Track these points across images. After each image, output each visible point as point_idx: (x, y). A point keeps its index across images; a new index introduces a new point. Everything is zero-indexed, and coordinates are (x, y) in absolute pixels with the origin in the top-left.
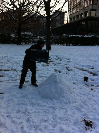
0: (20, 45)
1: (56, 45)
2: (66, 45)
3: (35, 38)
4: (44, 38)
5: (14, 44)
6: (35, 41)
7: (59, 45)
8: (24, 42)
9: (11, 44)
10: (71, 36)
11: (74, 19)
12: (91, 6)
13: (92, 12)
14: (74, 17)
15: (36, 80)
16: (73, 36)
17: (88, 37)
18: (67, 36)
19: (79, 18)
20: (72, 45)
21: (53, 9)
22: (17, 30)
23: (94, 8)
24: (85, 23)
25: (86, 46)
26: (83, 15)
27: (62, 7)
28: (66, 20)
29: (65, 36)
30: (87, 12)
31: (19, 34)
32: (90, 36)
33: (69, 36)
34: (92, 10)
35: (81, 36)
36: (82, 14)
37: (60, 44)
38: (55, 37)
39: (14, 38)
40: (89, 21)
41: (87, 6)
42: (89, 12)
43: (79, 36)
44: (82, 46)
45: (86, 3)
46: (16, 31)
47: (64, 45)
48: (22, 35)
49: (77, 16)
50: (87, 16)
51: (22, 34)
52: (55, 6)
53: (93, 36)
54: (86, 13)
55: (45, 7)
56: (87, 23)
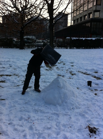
0: (22, 49)
1: (59, 48)
2: (70, 49)
3: (38, 42)
4: (47, 42)
5: (16, 48)
6: (38, 45)
7: (62, 48)
8: (27, 46)
9: (13, 48)
10: (75, 38)
11: (78, 21)
12: (95, 7)
13: (95, 13)
14: (78, 19)
15: (39, 86)
16: (77, 38)
17: (92, 39)
18: (71, 39)
19: (83, 20)
20: (75, 49)
21: (56, 11)
22: (19, 33)
23: (98, 9)
24: (88, 25)
25: (90, 49)
26: (86, 17)
27: (66, 8)
28: (70, 23)
29: (68, 39)
30: (91, 13)
31: (21, 38)
32: (94, 39)
33: (73, 39)
34: (96, 11)
35: (85, 38)
36: (86, 15)
37: (64, 47)
38: (59, 40)
39: (16, 42)
40: (93, 23)
41: (91, 8)
42: (92, 13)
43: (83, 39)
44: (86, 49)
45: (89, 5)
46: (19, 35)
47: (67, 48)
48: (25, 39)
49: (81, 18)
50: (91, 17)
51: (24, 37)
52: (58, 8)
53: (97, 38)
54: (89, 14)
55: (48, 9)
56: (91, 25)
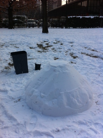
0: (12, 29)
1: (53, 28)
2: (66, 28)
5: (5, 28)
6: (29, 24)
7: (57, 28)
16: (73, 16)
22: (7, 11)
32: (92, 17)
35: (82, 17)
43: (80, 17)
47: (63, 28)
53: (95, 16)
